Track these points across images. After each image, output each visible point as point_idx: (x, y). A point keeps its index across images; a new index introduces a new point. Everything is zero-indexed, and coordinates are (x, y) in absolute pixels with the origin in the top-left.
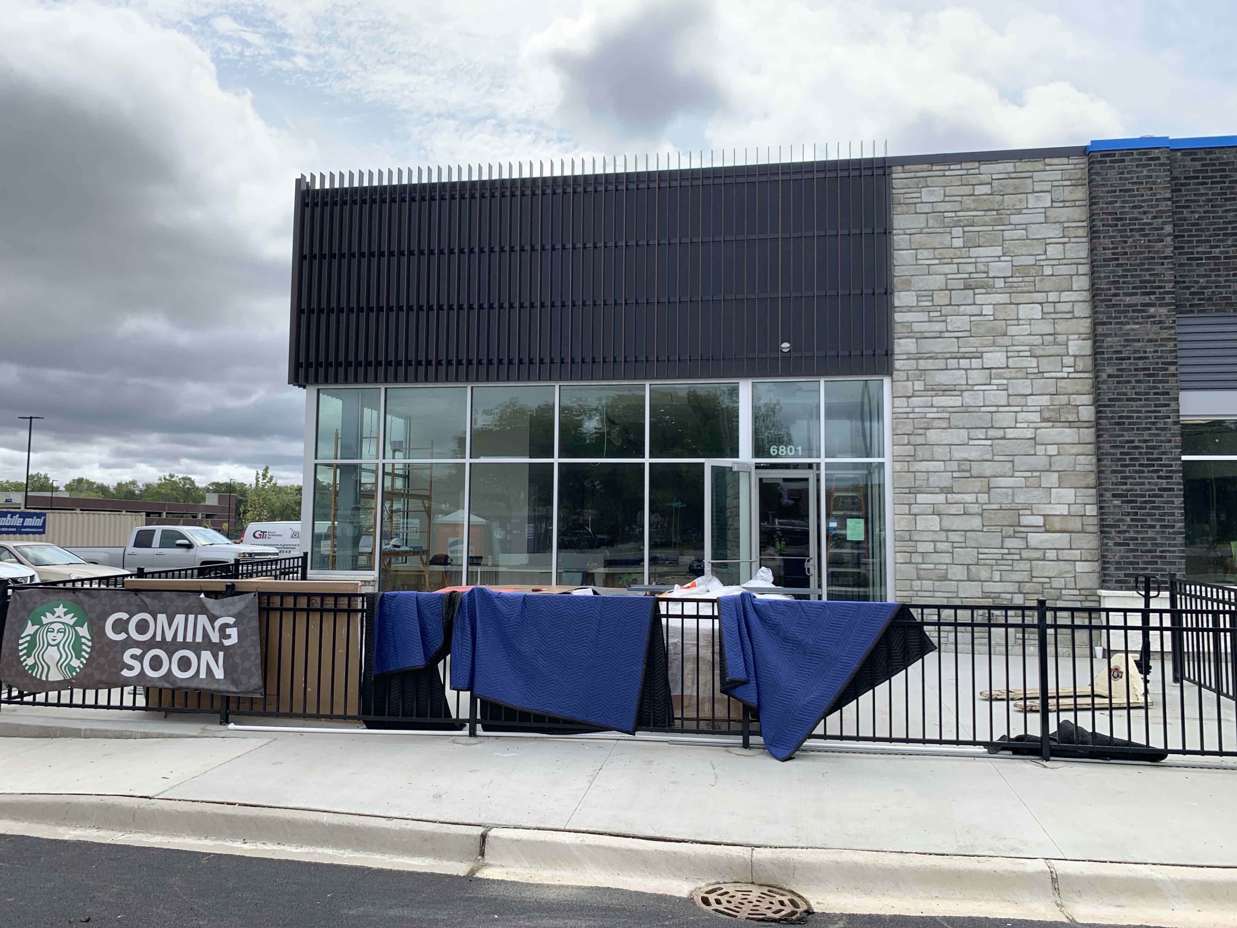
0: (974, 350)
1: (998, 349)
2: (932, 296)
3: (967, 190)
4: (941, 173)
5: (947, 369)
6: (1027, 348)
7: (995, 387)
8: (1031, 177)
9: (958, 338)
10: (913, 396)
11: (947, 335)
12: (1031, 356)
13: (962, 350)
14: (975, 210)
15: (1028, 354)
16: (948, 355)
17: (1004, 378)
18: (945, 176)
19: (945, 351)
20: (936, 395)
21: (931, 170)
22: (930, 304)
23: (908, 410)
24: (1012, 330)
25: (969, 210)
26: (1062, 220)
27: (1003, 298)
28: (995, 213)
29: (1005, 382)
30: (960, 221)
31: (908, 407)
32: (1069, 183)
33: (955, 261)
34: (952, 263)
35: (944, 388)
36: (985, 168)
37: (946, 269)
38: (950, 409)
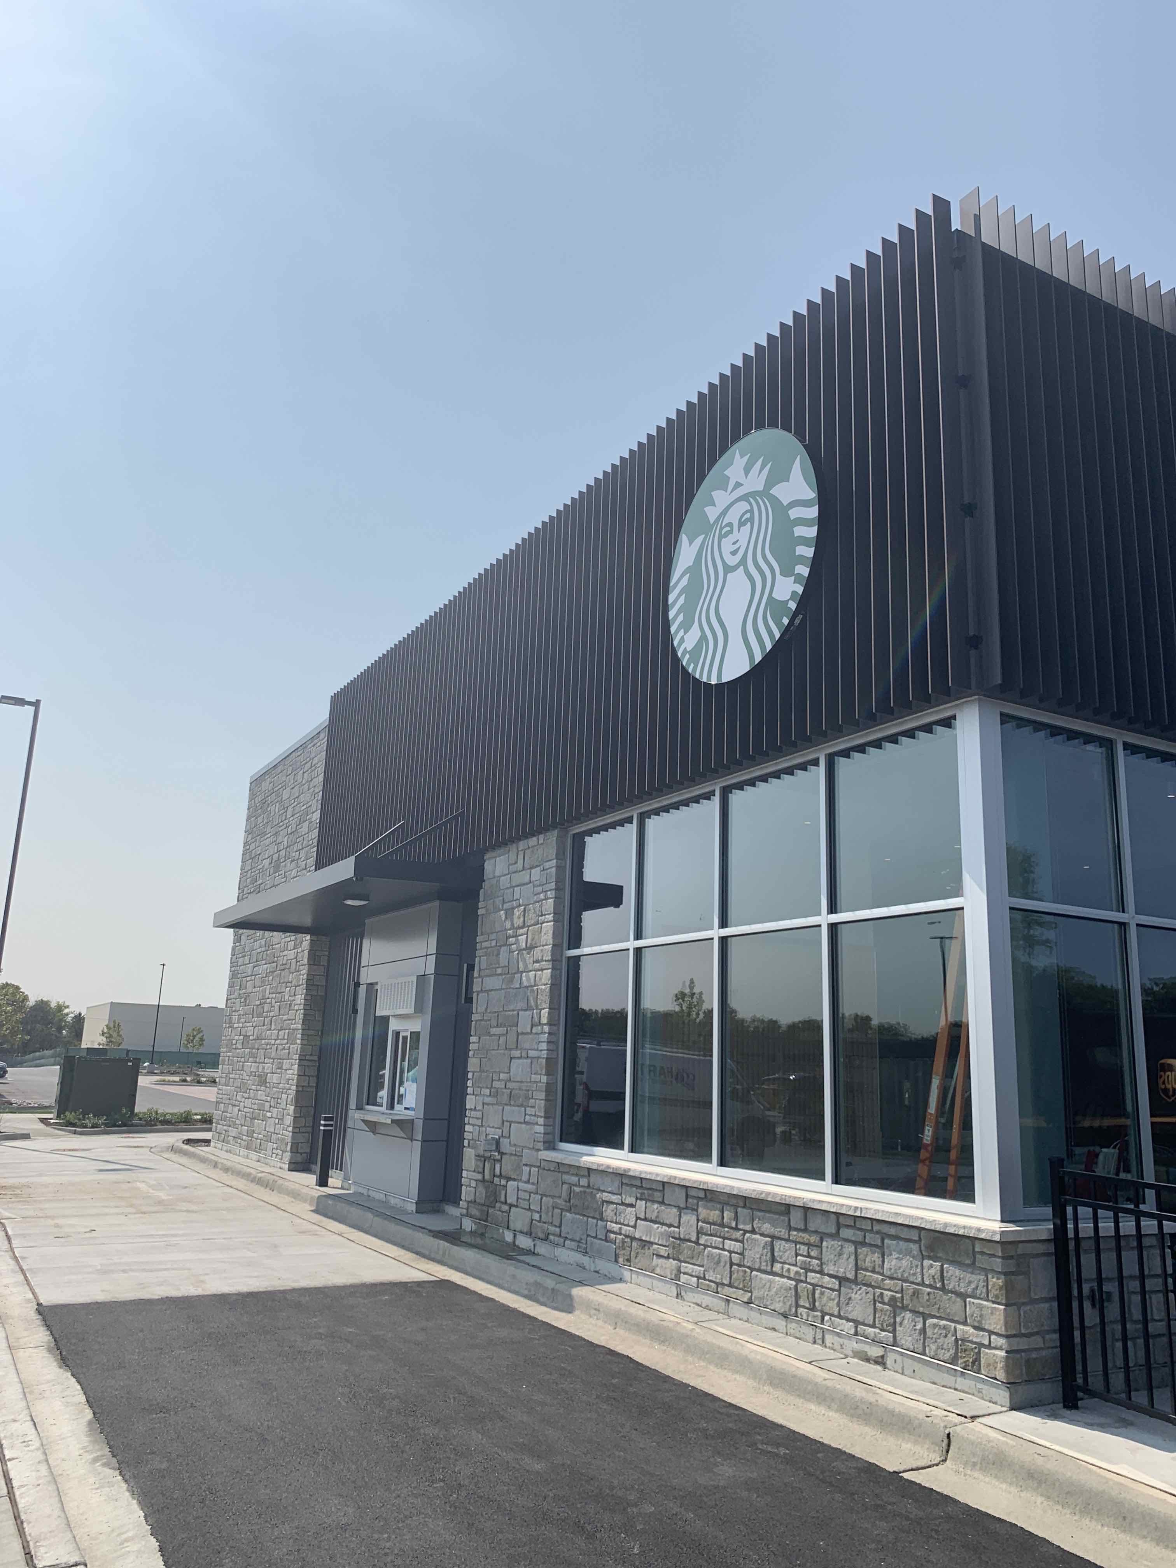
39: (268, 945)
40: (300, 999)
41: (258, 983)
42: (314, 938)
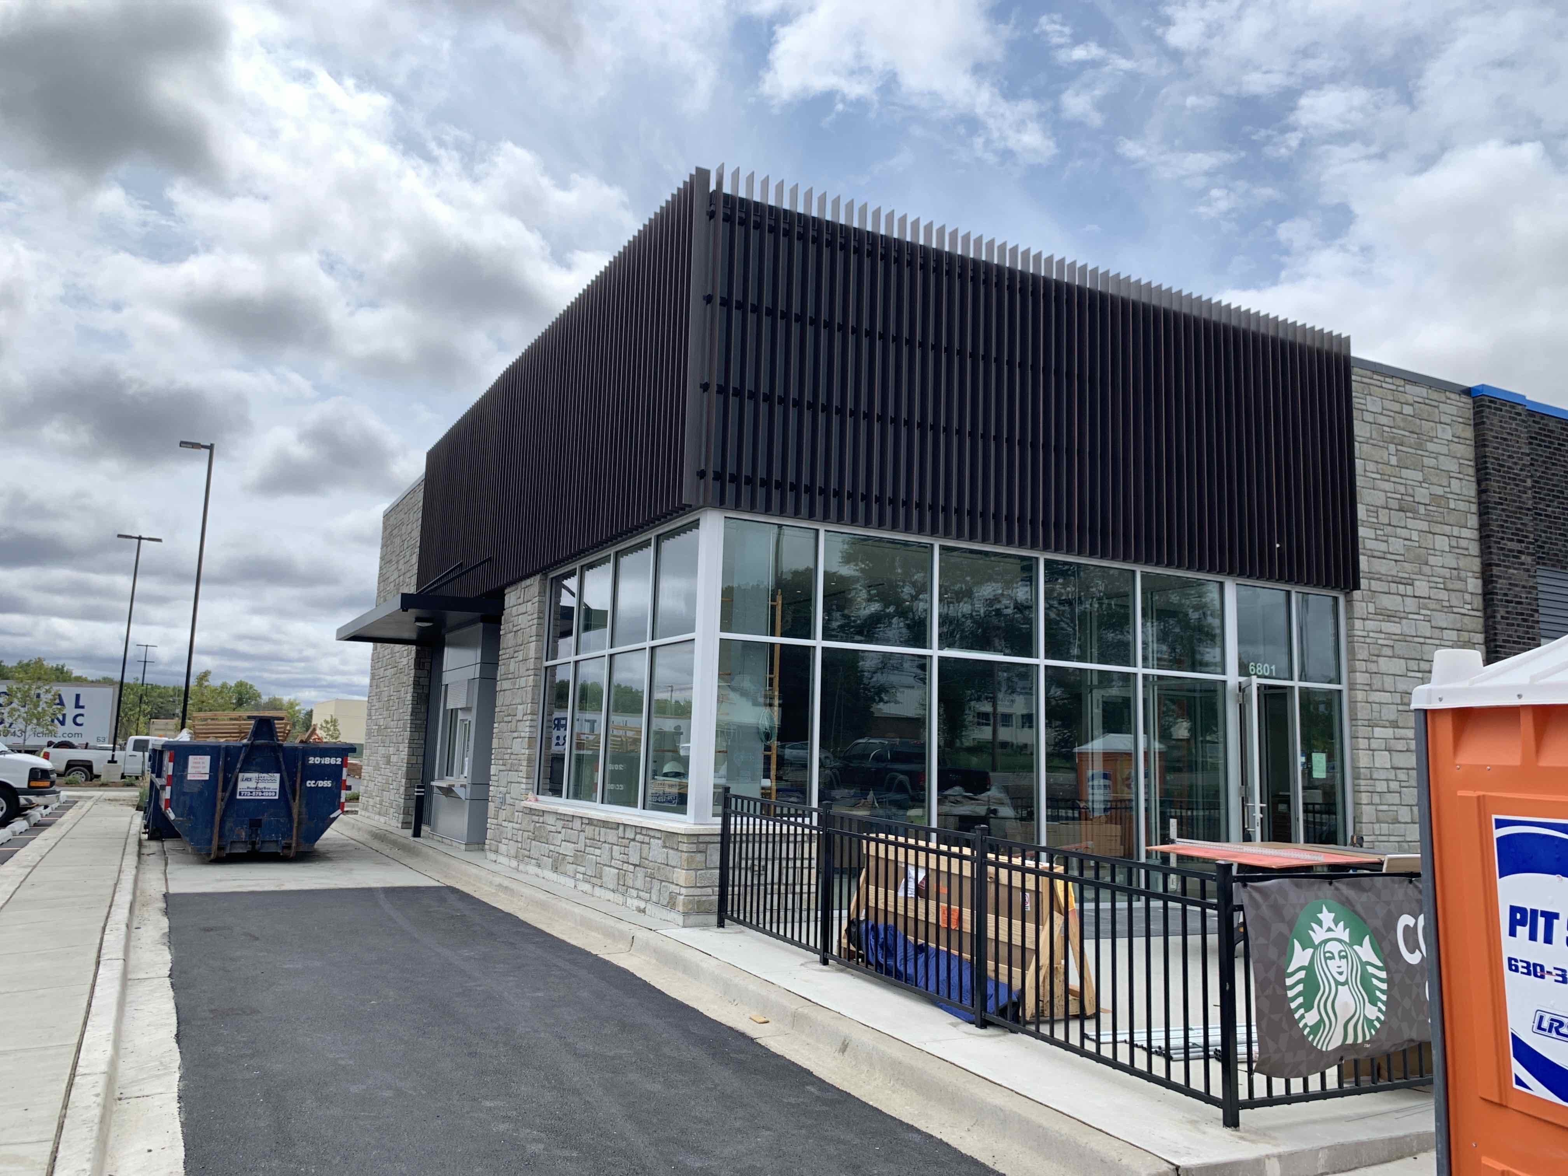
0: (1407, 576)
1: (1423, 577)
2: (1377, 512)
3: (1396, 407)
4: (1379, 383)
5: (1389, 593)
6: (1441, 580)
7: (1422, 618)
8: (1437, 407)
9: (1396, 561)
10: (1367, 619)
11: (1389, 556)
12: (1445, 589)
13: (1400, 574)
14: (1404, 430)
15: (1442, 586)
16: (1390, 579)
17: (1429, 610)
18: (1381, 387)
19: (1388, 573)
20: (1384, 621)
21: (1372, 378)
22: (1375, 520)
23: (1365, 634)
24: (1432, 560)
25: (1399, 428)
26: (1459, 456)
27: (1424, 526)
28: (1416, 436)
29: (1429, 613)
30: (1394, 437)
31: (1364, 630)
32: (1461, 420)
33: (1392, 479)
34: (1389, 481)
35: (1389, 613)
36: (1409, 388)
37: (1388, 486)
38: (1394, 637)
39: (393, 653)
40: (409, 697)
41: (387, 684)
42: (419, 648)
